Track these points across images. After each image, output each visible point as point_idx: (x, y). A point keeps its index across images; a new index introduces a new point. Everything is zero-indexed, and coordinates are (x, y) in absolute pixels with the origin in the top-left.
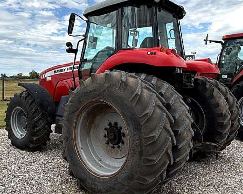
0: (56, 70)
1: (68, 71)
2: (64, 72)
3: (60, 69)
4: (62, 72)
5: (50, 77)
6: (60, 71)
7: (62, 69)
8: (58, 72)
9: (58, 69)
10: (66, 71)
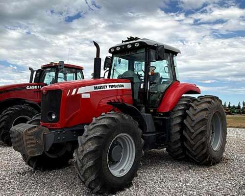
0: (97, 86)
1: (111, 89)
2: (106, 89)
3: (101, 85)
4: (104, 89)
5: (89, 94)
6: (101, 87)
7: (103, 85)
8: (99, 88)
9: (99, 85)
10: (108, 88)
